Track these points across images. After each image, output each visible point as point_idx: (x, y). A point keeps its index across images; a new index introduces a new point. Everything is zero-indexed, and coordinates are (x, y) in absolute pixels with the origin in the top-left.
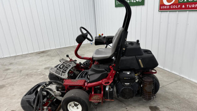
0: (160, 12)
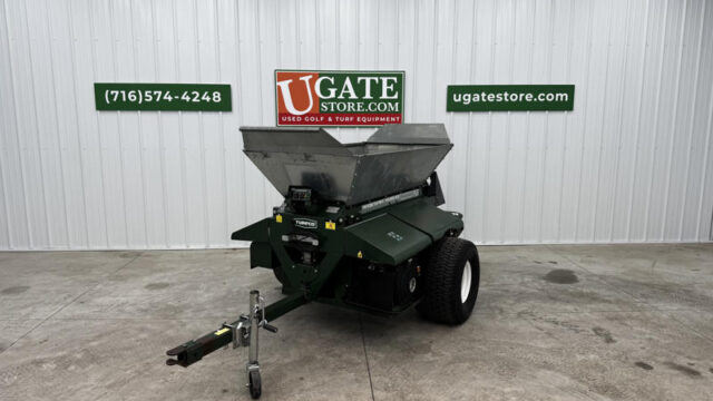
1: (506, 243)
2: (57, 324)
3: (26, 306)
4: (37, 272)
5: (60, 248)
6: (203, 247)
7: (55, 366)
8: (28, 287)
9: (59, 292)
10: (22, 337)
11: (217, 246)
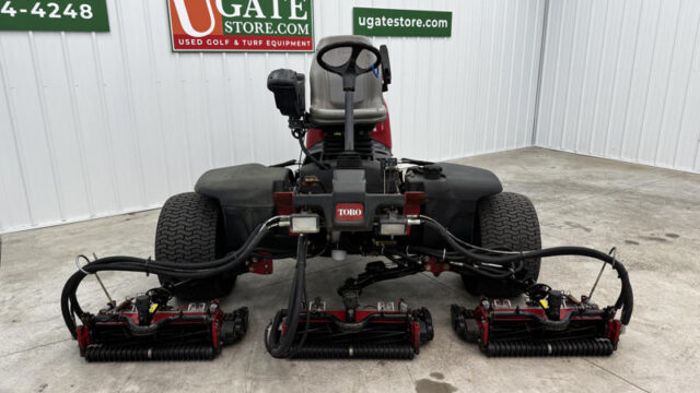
0: (177, 55)
6: (87, 217)
11: (106, 214)
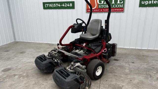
0: (87, 13)
1: (155, 49)
2: (25, 64)
3: (22, 57)
4: (30, 48)
5: (37, 42)
7: (18, 77)
8: (26, 52)
9: (31, 54)
10: (16, 67)
